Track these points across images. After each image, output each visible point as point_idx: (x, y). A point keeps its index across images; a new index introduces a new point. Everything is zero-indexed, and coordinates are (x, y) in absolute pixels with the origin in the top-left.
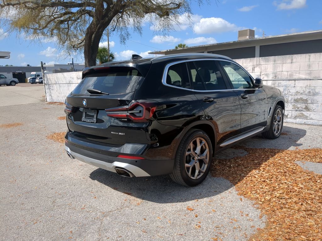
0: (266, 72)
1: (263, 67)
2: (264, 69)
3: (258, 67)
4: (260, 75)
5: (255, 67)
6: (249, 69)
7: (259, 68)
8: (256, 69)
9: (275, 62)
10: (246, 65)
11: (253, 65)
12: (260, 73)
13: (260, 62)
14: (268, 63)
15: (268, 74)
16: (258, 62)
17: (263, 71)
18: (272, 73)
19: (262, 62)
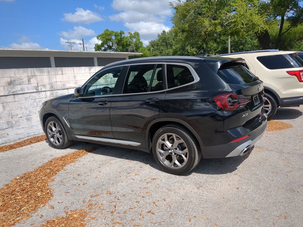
0: (42, 83)
1: (39, 78)
2: (41, 80)
3: (33, 78)
4: (38, 87)
5: (30, 79)
7: (35, 79)
9: (49, 73)
10: (19, 76)
11: (28, 76)
13: (34, 73)
14: (43, 74)
15: (45, 85)
16: (33, 73)
17: (39, 82)
18: (48, 83)
19: (37, 73)
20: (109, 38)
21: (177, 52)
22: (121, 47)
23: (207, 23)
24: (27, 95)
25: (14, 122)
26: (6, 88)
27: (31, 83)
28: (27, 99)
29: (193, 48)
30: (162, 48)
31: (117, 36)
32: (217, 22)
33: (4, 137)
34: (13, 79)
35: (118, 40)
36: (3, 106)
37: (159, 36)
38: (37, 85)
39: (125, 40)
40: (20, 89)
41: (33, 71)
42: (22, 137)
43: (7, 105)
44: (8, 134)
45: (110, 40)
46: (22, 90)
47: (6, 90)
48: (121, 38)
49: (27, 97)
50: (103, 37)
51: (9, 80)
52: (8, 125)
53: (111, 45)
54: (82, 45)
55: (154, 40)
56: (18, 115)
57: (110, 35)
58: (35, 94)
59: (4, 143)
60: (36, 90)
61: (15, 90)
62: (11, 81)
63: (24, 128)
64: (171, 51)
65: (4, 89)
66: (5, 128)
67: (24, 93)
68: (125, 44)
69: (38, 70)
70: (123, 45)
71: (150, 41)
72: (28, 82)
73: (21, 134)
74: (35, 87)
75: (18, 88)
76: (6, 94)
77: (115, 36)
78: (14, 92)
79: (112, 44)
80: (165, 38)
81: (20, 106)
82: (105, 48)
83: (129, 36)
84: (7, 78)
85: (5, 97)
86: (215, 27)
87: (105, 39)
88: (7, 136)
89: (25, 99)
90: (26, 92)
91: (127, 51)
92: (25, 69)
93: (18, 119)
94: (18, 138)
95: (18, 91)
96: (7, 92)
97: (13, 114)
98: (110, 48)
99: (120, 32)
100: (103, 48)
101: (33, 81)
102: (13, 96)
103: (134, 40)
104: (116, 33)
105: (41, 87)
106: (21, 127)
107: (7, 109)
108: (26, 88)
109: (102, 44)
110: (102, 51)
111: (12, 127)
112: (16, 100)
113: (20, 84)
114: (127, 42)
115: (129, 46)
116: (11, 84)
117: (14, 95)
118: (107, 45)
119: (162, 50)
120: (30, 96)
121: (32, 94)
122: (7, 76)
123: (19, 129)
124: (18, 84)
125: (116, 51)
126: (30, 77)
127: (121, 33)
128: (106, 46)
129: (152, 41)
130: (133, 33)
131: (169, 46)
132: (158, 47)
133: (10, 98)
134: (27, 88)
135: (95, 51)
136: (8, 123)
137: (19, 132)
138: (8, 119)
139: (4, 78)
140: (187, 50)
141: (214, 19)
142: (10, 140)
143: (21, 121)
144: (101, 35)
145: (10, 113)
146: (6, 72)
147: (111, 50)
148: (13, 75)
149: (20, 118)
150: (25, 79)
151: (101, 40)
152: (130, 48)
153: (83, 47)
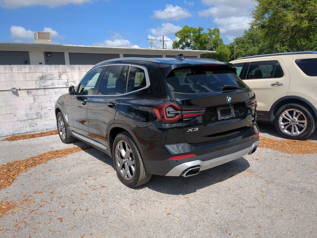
0: (73, 79)
1: (70, 74)
2: (71, 76)
3: (64, 75)
4: (68, 82)
5: (61, 74)
6: (56, 76)
7: (66, 75)
8: (62, 76)
9: (80, 70)
10: (50, 71)
11: (59, 72)
12: (68, 80)
13: (65, 69)
14: (74, 71)
15: (75, 81)
16: (64, 69)
17: (70, 78)
18: (78, 80)
19: (68, 70)
20: (187, 35)
21: (263, 50)
22: (199, 44)
23: (290, 16)
24: (57, 90)
25: (43, 114)
26: (37, 82)
27: (62, 79)
28: (56, 94)
29: (283, 46)
30: (247, 45)
31: (196, 33)
32: (303, 15)
33: (33, 126)
34: (44, 74)
35: (196, 37)
36: (34, 98)
37: (246, 32)
38: (67, 81)
39: (203, 37)
40: (51, 84)
41: (64, 67)
42: (49, 128)
43: (38, 98)
44: (36, 124)
45: (188, 37)
46: (52, 85)
47: (38, 84)
48: (199, 35)
49: (57, 91)
50: (181, 34)
51: (41, 75)
52: (38, 115)
53: (189, 42)
54: (162, 42)
55: (240, 36)
56: (47, 107)
57: (189, 31)
58: (64, 89)
59: (32, 132)
60: (66, 85)
61: (45, 84)
62: (43, 76)
63: (52, 120)
64: (257, 49)
65: (36, 83)
66: (34, 118)
67: (54, 88)
68: (203, 41)
69: (70, 67)
70: (201, 42)
71: (235, 38)
72: (58, 78)
73: (49, 125)
74: (65, 82)
75: (49, 83)
76: (38, 88)
77: (193, 32)
78: (45, 86)
79: (191, 41)
80: (252, 35)
81: (49, 100)
82: (183, 45)
83: (208, 32)
84: (39, 73)
85: (36, 90)
86: (301, 21)
87: (183, 36)
88: (36, 125)
89: (55, 93)
90: (56, 87)
91: (205, 49)
92: (57, 66)
93: (47, 111)
94: (45, 128)
95: (49, 85)
96: (38, 86)
97: (43, 106)
98: (188, 45)
99: (199, 28)
100: (181, 46)
101: (63, 76)
102: (43, 90)
103: (214, 36)
104: (194, 30)
105: (71, 83)
106: (49, 118)
107: (37, 101)
108: (56, 83)
109: (180, 41)
110: (180, 49)
111: (41, 118)
112: (47, 93)
113: (51, 79)
114: (205, 39)
115: (207, 44)
116: (43, 79)
117: (45, 89)
118: (186, 43)
119: (247, 48)
120: (59, 91)
121: (62, 89)
122: (40, 71)
123: (47, 120)
124: (49, 79)
125: (194, 48)
126: (61, 73)
127: (199, 30)
128: (184, 43)
129: (238, 38)
130: (212, 30)
131: (256, 44)
132: (244, 44)
133: (41, 92)
134: (58, 83)
135: (173, 48)
136: (37, 114)
137: (47, 123)
138: (37, 110)
139: (36, 73)
140: (276, 49)
141: (301, 12)
142: (38, 129)
143: (49, 113)
144: (179, 32)
145: (39, 105)
146: (38, 68)
147: (189, 48)
148: (45, 71)
149: (49, 111)
150: (56, 75)
151: (179, 38)
152: (208, 46)
153: (162, 44)
